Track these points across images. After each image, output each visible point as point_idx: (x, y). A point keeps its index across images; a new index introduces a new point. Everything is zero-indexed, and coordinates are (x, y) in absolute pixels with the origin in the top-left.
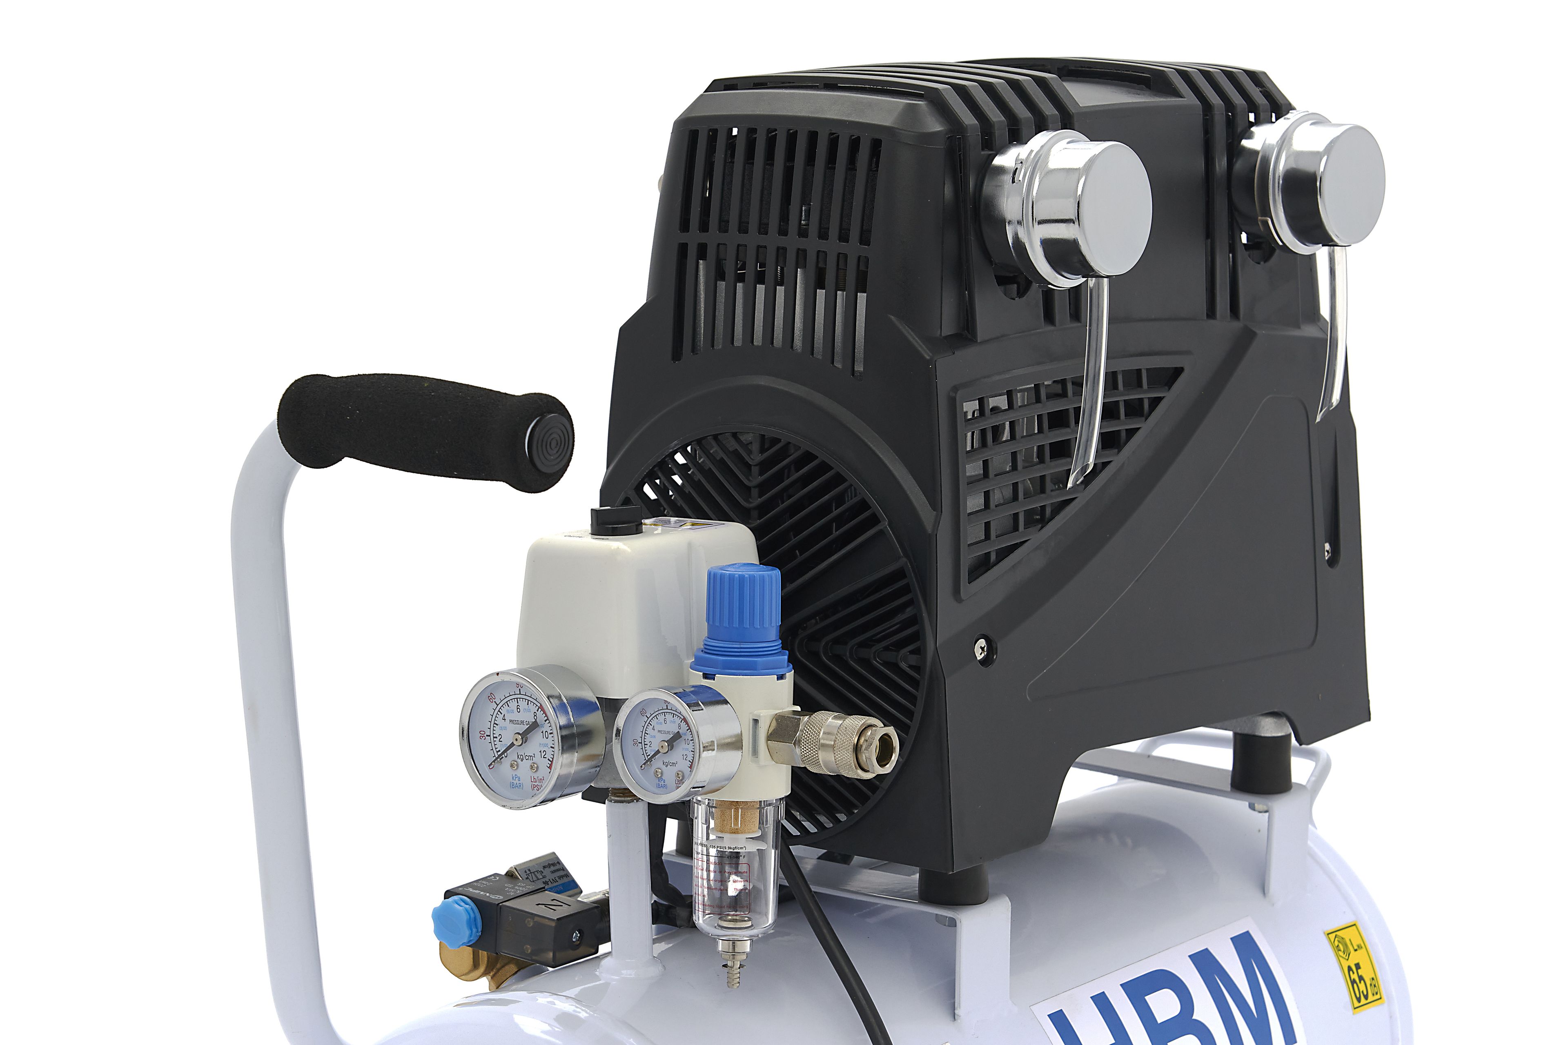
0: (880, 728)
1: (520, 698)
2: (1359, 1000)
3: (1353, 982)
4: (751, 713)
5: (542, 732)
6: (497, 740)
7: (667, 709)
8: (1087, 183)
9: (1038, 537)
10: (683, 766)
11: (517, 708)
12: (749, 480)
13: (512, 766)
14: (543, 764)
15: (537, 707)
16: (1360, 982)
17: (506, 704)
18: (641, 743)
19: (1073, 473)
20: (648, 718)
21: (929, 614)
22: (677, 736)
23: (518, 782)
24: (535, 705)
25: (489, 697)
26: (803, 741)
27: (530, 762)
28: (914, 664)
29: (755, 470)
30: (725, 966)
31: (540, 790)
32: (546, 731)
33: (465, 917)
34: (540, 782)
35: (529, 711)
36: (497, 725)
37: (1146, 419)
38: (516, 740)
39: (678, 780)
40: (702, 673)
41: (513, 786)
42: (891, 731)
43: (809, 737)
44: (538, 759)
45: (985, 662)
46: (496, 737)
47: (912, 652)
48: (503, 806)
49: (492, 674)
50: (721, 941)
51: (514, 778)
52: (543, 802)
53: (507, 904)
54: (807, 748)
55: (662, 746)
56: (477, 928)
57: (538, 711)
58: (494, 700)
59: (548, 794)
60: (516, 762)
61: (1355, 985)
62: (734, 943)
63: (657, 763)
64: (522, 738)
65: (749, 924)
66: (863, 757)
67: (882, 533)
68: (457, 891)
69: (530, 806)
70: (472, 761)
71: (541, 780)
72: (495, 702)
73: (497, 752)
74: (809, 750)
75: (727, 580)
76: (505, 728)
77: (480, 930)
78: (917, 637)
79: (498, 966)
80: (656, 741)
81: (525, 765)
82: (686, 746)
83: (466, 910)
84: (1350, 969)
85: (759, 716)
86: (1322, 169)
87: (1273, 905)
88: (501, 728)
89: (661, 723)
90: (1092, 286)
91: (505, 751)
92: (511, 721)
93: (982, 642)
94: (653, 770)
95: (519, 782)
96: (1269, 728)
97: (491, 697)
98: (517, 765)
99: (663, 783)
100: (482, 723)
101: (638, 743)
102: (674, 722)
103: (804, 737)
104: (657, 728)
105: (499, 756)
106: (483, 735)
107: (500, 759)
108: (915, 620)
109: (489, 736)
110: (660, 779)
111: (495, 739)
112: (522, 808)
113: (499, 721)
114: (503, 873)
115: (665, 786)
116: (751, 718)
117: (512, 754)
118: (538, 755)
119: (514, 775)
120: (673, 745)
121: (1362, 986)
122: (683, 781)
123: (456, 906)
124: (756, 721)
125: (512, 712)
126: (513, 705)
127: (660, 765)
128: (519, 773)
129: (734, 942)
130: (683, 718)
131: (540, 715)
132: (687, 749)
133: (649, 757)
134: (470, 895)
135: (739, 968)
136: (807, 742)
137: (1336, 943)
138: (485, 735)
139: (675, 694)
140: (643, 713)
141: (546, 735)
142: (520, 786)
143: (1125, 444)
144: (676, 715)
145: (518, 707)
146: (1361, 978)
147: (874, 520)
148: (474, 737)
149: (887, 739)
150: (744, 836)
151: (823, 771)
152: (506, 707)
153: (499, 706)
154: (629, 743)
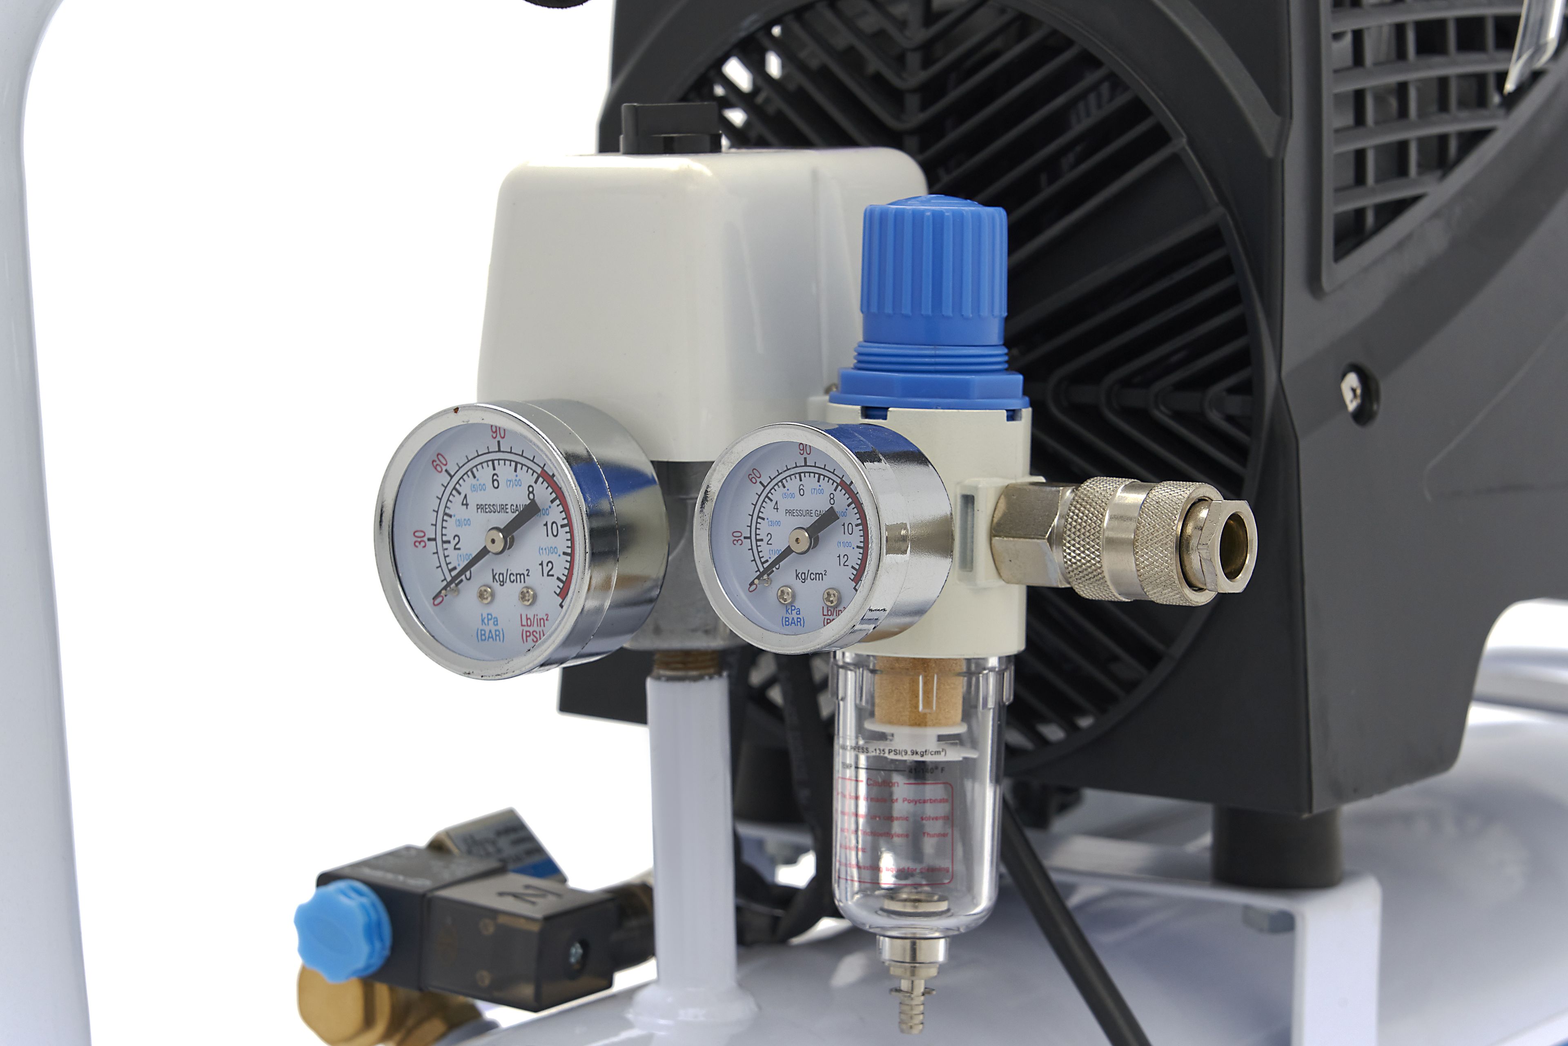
0: (1221, 505)
1: (499, 460)
4: (958, 483)
5: (546, 525)
6: (450, 547)
7: (806, 465)
9: (1438, 192)
10: (840, 577)
11: (493, 481)
12: (902, 79)
13: (481, 596)
14: (547, 588)
15: (535, 475)
17: (469, 473)
18: (750, 538)
19: (1519, 57)
20: (765, 487)
21: (1268, 316)
22: (829, 518)
23: (493, 628)
24: (530, 471)
25: (434, 461)
26: (1068, 533)
27: (518, 587)
28: (1237, 412)
30: (897, 990)
31: (539, 642)
32: (553, 523)
33: (360, 920)
34: (539, 625)
35: (518, 483)
36: (450, 516)
38: (493, 541)
39: (828, 606)
40: (859, 407)
41: (483, 637)
42: (1241, 508)
43: (1080, 524)
44: (536, 580)
45: (1362, 416)
46: (449, 542)
47: (1231, 391)
48: (465, 673)
49: (445, 412)
50: (887, 939)
51: (486, 621)
53: (441, 893)
54: (1077, 546)
55: (797, 540)
56: (382, 939)
57: (536, 482)
58: (444, 468)
59: (556, 650)
60: (490, 588)
62: (914, 945)
63: (784, 576)
64: (505, 538)
65: (943, 906)
66: (1194, 560)
67: (1175, 160)
68: (341, 874)
69: (524, 670)
70: (399, 587)
71: (542, 621)
72: (446, 471)
73: (450, 571)
74: (1082, 549)
76: (468, 522)
77: (387, 945)
78: (1246, 359)
79: (410, 1022)
80: (782, 531)
81: (509, 593)
82: (847, 538)
83: (361, 907)
85: (976, 488)
88: (459, 523)
89: (792, 496)
91: (468, 568)
92: (480, 507)
93: (1352, 380)
94: (775, 589)
95: (496, 628)
97: (438, 462)
98: (493, 595)
99: (795, 616)
100: (421, 514)
101: (742, 538)
102: (821, 491)
103: (1071, 524)
104: (784, 505)
105: (454, 579)
106: (420, 539)
107: (457, 585)
109: (435, 539)
110: (790, 607)
111: (445, 546)
112: (506, 676)
113: (456, 508)
115: (799, 622)
116: (959, 492)
117: (482, 575)
118: (536, 571)
119: (485, 615)
120: (818, 536)
122: (841, 608)
123: (344, 899)
124: (969, 499)
125: (483, 487)
126: (484, 474)
127: (790, 578)
128: (494, 609)
129: (914, 941)
130: (839, 481)
131: (543, 493)
132: (849, 544)
133: (766, 565)
134: (368, 880)
135: (923, 994)
136: (1078, 533)
138: (425, 539)
139: (826, 431)
140: (753, 476)
141: (552, 530)
142: (497, 636)
144: (825, 476)
145: (495, 477)
147: (1160, 137)
148: (405, 540)
149: (1235, 524)
150: (932, 732)
151: (1109, 593)
152: (469, 480)
153: (455, 479)
154: (725, 539)
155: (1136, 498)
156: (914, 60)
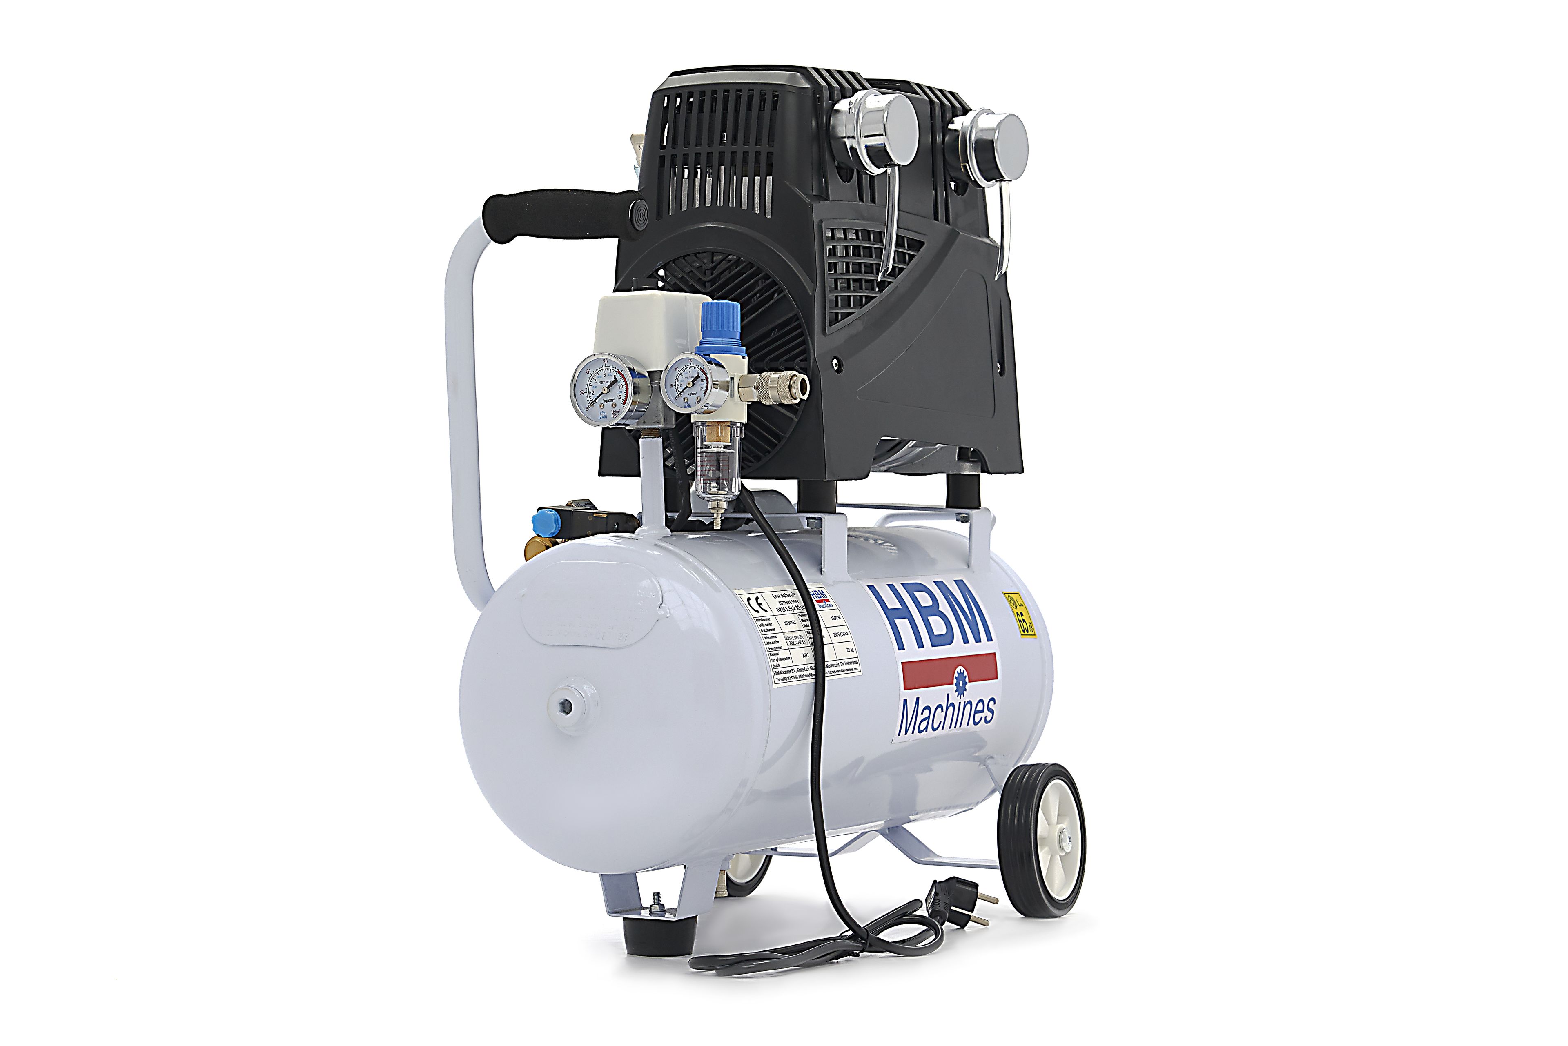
0: (800, 376)
1: (605, 368)
2: (1024, 631)
3: (1020, 621)
4: (730, 373)
5: (620, 385)
6: (591, 394)
7: (691, 365)
8: (889, 114)
9: (858, 312)
10: (700, 393)
13: (600, 406)
14: (620, 402)
16: (1024, 623)
18: (675, 386)
19: (881, 271)
20: (680, 371)
21: (811, 338)
22: (698, 378)
24: (615, 371)
25: (586, 370)
26: (759, 387)
27: (611, 403)
28: (802, 367)
31: (617, 418)
32: (622, 385)
34: (617, 413)
35: (611, 374)
36: (591, 385)
38: (605, 390)
39: (696, 402)
41: (600, 418)
43: (762, 384)
44: (616, 400)
45: (839, 371)
47: (801, 361)
49: (588, 357)
50: (710, 502)
51: (601, 413)
55: (689, 384)
56: (558, 524)
57: (617, 374)
58: (589, 372)
60: (603, 404)
61: (1021, 623)
62: (718, 503)
63: (685, 395)
65: (725, 492)
66: (793, 390)
70: (577, 405)
73: (591, 400)
74: (763, 390)
76: (596, 387)
77: (560, 525)
78: (806, 351)
80: (684, 383)
81: (608, 405)
82: (703, 383)
83: (553, 514)
84: (1018, 614)
85: (735, 374)
86: (996, 137)
87: (974, 572)
88: (594, 387)
89: (687, 373)
90: (889, 173)
91: (596, 399)
92: (600, 382)
93: (835, 361)
94: (682, 399)
95: (604, 415)
96: (967, 469)
97: (588, 370)
98: (603, 406)
99: (688, 405)
100: (583, 386)
102: (696, 371)
103: (760, 384)
105: (592, 403)
108: (804, 342)
109: (587, 392)
110: (687, 401)
113: (593, 383)
117: (600, 400)
118: (616, 398)
120: (695, 382)
121: (1025, 625)
122: (699, 403)
124: (732, 379)
125: (601, 377)
126: (602, 373)
127: (687, 395)
128: (604, 410)
130: (701, 368)
131: (619, 377)
132: (703, 385)
133: (680, 391)
135: (720, 516)
136: (761, 387)
137: (1010, 599)
138: (584, 392)
140: (676, 369)
142: (604, 417)
143: (898, 275)
144: (696, 367)
146: (1024, 621)
148: (578, 393)
149: (803, 382)
150: (722, 444)
151: (771, 402)
152: (597, 375)
153: (593, 376)
154: (669, 386)
155: (777, 376)
156: (708, 272)
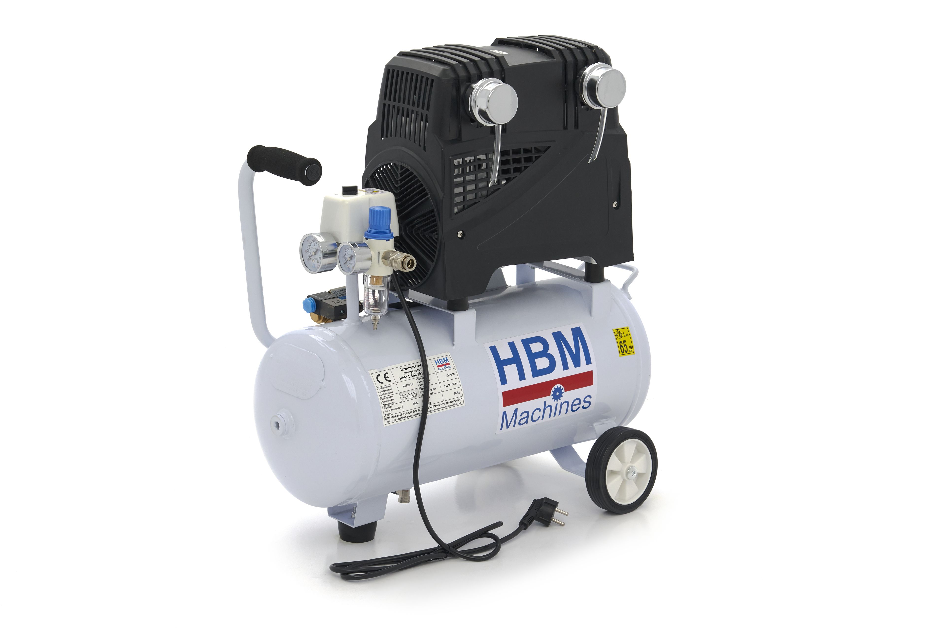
0: (412, 257)
1: (315, 241)
2: (623, 352)
3: (621, 346)
4: (378, 250)
7: (350, 248)
10: (354, 265)
12: (398, 178)
13: (313, 261)
14: (320, 261)
16: (624, 347)
20: (346, 250)
26: (390, 260)
28: (436, 238)
29: (399, 175)
30: (373, 323)
31: (318, 269)
33: (310, 304)
34: (318, 266)
35: (317, 245)
37: (533, 163)
38: (313, 253)
39: (353, 269)
42: (414, 259)
45: (461, 238)
47: (436, 234)
49: (310, 233)
50: (372, 316)
52: (318, 272)
53: (323, 301)
55: (348, 259)
56: (314, 307)
59: (320, 270)
61: (622, 347)
64: (315, 253)
65: (380, 311)
66: (404, 265)
67: (428, 198)
68: (311, 296)
75: (373, 211)
77: (316, 308)
78: (437, 230)
80: (347, 257)
81: (316, 261)
83: (311, 302)
84: (621, 342)
87: (593, 318)
91: (310, 257)
92: (313, 248)
93: (461, 232)
100: (306, 248)
101: (344, 257)
102: (351, 252)
103: (390, 258)
104: (348, 253)
107: (309, 259)
110: (349, 268)
114: (327, 292)
115: (350, 270)
116: (377, 252)
117: (313, 258)
118: (319, 259)
120: (352, 258)
121: (625, 348)
123: (309, 300)
124: (379, 253)
127: (349, 264)
128: (314, 263)
129: (376, 316)
133: (346, 261)
134: (314, 298)
135: (376, 324)
137: (617, 333)
140: (345, 248)
141: (320, 253)
143: (523, 171)
144: (352, 250)
145: (314, 244)
146: (625, 345)
147: (426, 194)
148: (303, 253)
150: (379, 286)
